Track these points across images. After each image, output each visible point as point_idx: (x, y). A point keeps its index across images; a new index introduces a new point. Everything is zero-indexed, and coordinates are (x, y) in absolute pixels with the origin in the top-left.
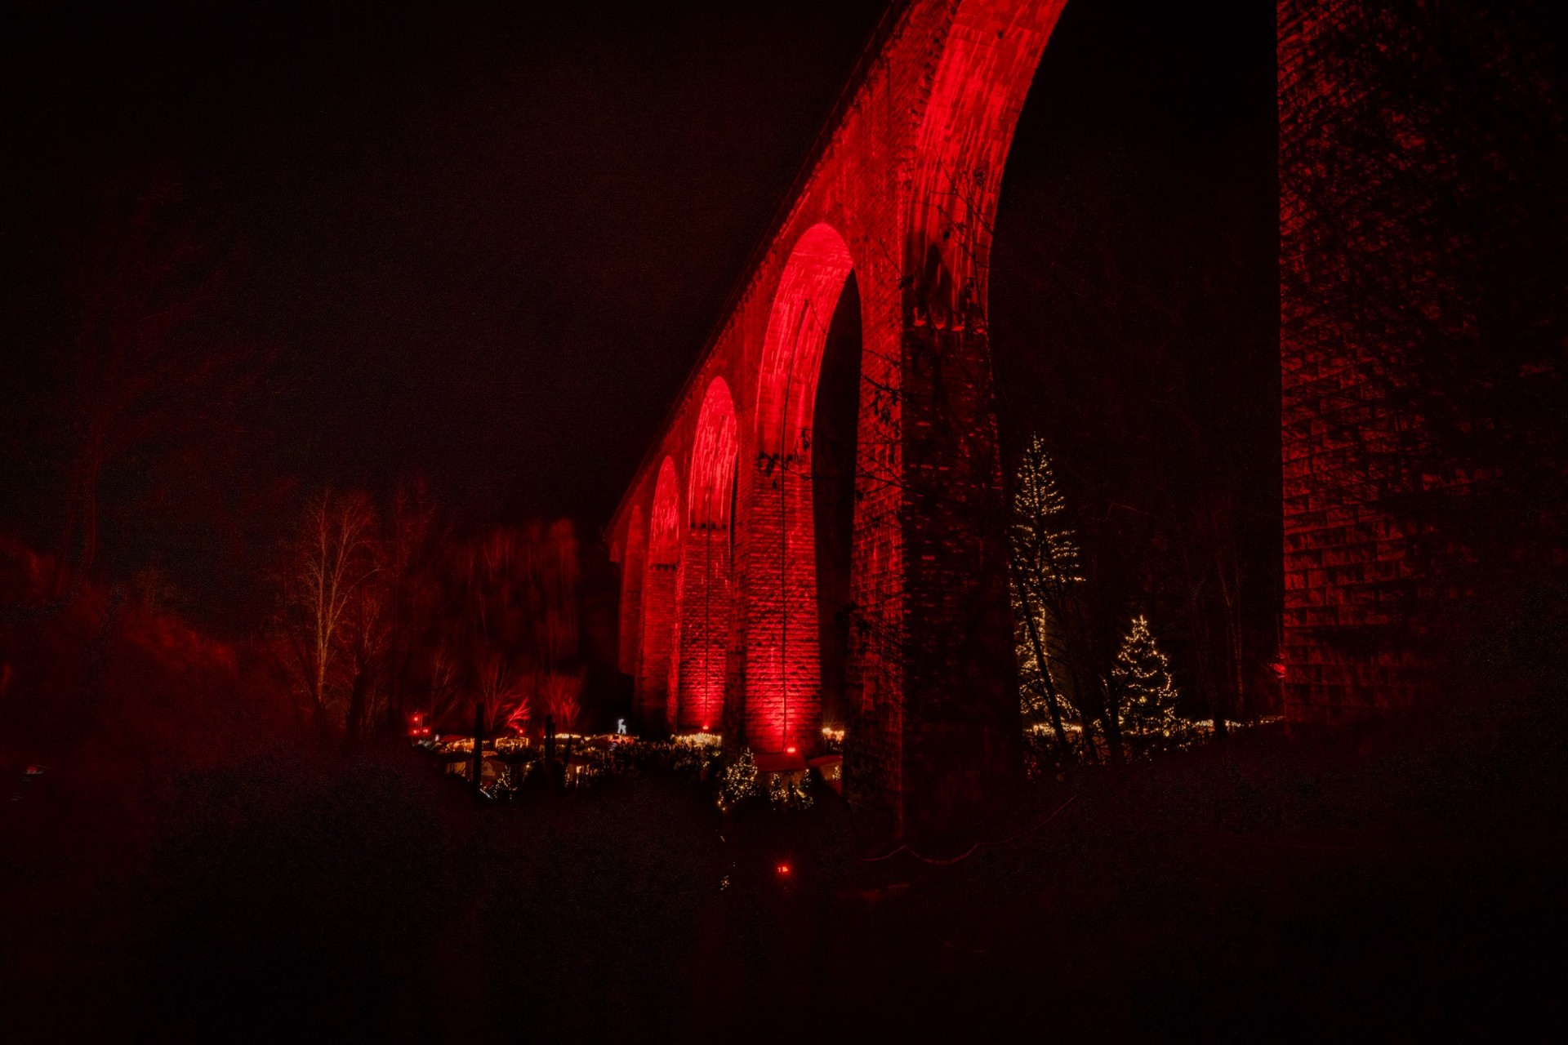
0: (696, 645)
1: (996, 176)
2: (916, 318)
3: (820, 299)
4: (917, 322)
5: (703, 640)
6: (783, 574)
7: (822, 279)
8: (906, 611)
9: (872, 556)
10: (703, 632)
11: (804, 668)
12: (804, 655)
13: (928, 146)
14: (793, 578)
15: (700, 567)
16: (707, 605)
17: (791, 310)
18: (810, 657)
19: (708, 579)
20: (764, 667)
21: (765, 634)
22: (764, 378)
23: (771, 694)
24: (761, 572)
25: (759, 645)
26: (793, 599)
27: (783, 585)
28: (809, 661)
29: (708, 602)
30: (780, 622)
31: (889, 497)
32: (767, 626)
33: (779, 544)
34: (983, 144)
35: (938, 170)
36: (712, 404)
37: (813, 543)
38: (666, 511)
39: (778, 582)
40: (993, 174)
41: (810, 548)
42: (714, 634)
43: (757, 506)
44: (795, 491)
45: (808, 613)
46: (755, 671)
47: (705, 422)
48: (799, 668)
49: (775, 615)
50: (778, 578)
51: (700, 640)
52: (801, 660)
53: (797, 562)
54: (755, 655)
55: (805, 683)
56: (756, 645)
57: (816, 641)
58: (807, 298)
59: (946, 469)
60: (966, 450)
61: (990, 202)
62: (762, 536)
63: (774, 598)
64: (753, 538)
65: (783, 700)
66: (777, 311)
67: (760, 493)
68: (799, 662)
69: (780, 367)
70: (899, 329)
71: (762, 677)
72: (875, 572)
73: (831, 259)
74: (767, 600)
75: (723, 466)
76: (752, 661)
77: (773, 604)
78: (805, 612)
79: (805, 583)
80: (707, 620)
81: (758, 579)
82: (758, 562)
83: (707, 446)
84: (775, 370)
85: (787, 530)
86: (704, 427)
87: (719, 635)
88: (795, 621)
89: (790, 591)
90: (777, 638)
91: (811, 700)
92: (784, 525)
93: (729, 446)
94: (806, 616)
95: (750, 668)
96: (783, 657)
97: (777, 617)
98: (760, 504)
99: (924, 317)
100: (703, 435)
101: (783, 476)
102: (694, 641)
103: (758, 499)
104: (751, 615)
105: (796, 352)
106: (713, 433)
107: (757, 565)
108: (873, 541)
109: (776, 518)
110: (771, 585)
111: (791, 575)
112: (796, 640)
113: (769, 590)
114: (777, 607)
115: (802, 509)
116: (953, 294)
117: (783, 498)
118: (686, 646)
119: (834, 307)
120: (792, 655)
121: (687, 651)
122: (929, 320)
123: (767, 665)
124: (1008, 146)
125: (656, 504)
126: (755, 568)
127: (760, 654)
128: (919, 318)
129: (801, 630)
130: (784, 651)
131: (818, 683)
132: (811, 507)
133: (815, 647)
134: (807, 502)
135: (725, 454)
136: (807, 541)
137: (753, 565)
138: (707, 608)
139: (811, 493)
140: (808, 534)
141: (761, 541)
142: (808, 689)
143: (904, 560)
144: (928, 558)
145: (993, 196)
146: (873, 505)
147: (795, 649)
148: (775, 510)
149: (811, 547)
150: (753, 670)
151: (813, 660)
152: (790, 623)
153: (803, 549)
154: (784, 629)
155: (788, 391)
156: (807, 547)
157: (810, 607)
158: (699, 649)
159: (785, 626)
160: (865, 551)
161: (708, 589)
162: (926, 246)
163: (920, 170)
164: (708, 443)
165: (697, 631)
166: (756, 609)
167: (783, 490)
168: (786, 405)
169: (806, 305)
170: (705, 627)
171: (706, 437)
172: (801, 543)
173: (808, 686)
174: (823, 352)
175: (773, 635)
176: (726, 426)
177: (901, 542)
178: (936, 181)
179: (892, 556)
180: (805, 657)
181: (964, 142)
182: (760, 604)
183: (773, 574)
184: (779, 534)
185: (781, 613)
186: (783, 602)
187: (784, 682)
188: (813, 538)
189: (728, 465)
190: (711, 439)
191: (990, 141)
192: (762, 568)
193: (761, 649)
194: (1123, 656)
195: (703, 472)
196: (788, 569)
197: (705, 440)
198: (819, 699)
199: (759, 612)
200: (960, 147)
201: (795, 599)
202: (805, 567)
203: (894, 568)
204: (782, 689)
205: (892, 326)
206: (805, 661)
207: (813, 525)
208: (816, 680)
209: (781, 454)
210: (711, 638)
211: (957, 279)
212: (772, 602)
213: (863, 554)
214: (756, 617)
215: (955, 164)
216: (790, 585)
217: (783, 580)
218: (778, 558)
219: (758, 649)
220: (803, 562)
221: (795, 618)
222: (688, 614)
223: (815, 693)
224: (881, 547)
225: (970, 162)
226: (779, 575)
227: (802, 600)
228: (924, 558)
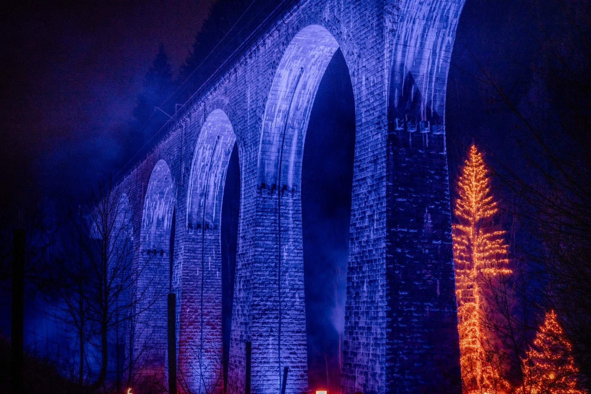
0: (192, 327)
1: (453, 26)
2: (397, 126)
3: (313, 67)
4: (398, 128)
5: (199, 322)
6: (279, 280)
7: (316, 54)
8: (388, 330)
9: (363, 288)
10: (198, 315)
11: (295, 353)
12: (295, 343)
13: (408, 8)
14: (287, 282)
15: (196, 261)
16: (202, 293)
17: (289, 75)
18: (300, 345)
19: (203, 271)
20: (265, 353)
21: (265, 327)
22: (266, 125)
23: (269, 373)
24: (262, 278)
25: (261, 336)
26: (286, 299)
27: (279, 288)
28: (299, 347)
29: (202, 290)
30: (277, 318)
31: (377, 250)
32: (267, 321)
33: (276, 256)
34: (445, 6)
35: (414, 23)
36: (210, 127)
37: (302, 255)
38: (156, 204)
39: (275, 286)
40: (451, 24)
41: (299, 260)
42: (208, 317)
43: (260, 226)
44: (288, 213)
45: (298, 310)
46: (257, 355)
47: (203, 141)
48: (291, 353)
49: (273, 312)
50: (275, 283)
51: (196, 322)
52: (293, 347)
53: (289, 270)
54: (258, 343)
55: (295, 365)
56: (258, 336)
57: (304, 332)
58: (303, 67)
59: (416, 231)
60: (429, 217)
61: (449, 42)
62: (263, 249)
63: (272, 299)
64: (256, 251)
65: (279, 378)
66: (280, 76)
67: (262, 215)
68: (291, 349)
69: (279, 117)
70: (385, 132)
71: (263, 361)
72: (365, 299)
73: (324, 41)
74: (267, 301)
75: (216, 176)
76: (255, 348)
77: (271, 304)
78: (295, 310)
79: (296, 287)
80: (202, 305)
81: (260, 284)
82: (261, 271)
83: (203, 161)
84: (275, 119)
85: (282, 245)
86: (202, 143)
87: (211, 318)
88: (288, 317)
89: (284, 293)
90: (274, 330)
91: (300, 378)
92: (280, 241)
93: (222, 159)
94: (297, 313)
95: (253, 353)
96: (279, 345)
97: (274, 314)
98: (262, 224)
99: (402, 125)
100: (201, 151)
101: (279, 201)
102: (191, 323)
103: (260, 221)
104: (255, 312)
105: (292, 106)
106: (209, 149)
107: (259, 273)
108: (364, 277)
109: (274, 235)
110: (269, 288)
111: (285, 280)
112: (289, 331)
113: (269, 292)
114: (274, 306)
115: (293, 228)
116: (422, 106)
117: (279, 219)
118: (184, 327)
119: (323, 73)
120: (285, 343)
121: (185, 332)
122: (405, 127)
123: (266, 351)
124: (462, 6)
125: (148, 198)
126: (258, 275)
127: (262, 342)
128: (399, 126)
129: (292, 323)
130: (280, 340)
131: (305, 364)
132: (301, 226)
133: (303, 336)
134: (298, 223)
135: (218, 166)
136: (298, 253)
137: (256, 273)
138: (202, 295)
139: (301, 215)
140: (298, 248)
141: (262, 254)
142: (298, 369)
143: (387, 296)
144: (403, 293)
145: (450, 39)
146: (364, 252)
147: (288, 338)
148: (273, 228)
149: (301, 258)
150: (256, 355)
151: (302, 347)
152: (284, 318)
153: (294, 260)
154: (280, 323)
155: (284, 134)
156: (297, 258)
157: (300, 305)
158: (196, 330)
159: (280, 320)
160: (357, 283)
161: (203, 279)
162: (404, 74)
163: (402, 24)
164: (204, 158)
165: (193, 314)
166: (258, 307)
167: (279, 213)
168: (283, 146)
169: (302, 71)
170: (200, 311)
171: (203, 152)
172: (293, 255)
173: (298, 367)
174: (312, 105)
175: (271, 328)
176: (221, 144)
177: (385, 283)
178: (412, 30)
179: (379, 291)
180: (294, 345)
181: (432, 4)
182: (262, 303)
183: (272, 280)
184: (276, 248)
185: (277, 310)
186: (279, 301)
187: (280, 365)
188: (302, 251)
189: (221, 175)
190: (207, 155)
191: (450, 4)
192: (264, 275)
193: (262, 339)
194: (538, 342)
195: (199, 181)
196: (283, 275)
197: (202, 155)
198: (306, 377)
199: (260, 309)
200: (429, 8)
201: (288, 299)
202: (296, 274)
203: (380, 300)
204: (278, 369)
205: (380, 128)
206: (295, 347)
207: (301, 241)
208: (304, 362)
209: (277, 184)
210: (205, 320)
211: (425, 95)
212: (271, 301)
213: (355, 285)
214: (259, 314)
215: (425, 19)
216: (284, 288)
217: (279, 285)
218: (276, 267)
219: (260, 338)
220: (294, 270)
221: (288, 314)
222: (186, 300)
223: (303, 373)
224: (370, 282)
225: (436, 17)
226: (276, 280)
227: (293, 300)
228: (400, 293)
